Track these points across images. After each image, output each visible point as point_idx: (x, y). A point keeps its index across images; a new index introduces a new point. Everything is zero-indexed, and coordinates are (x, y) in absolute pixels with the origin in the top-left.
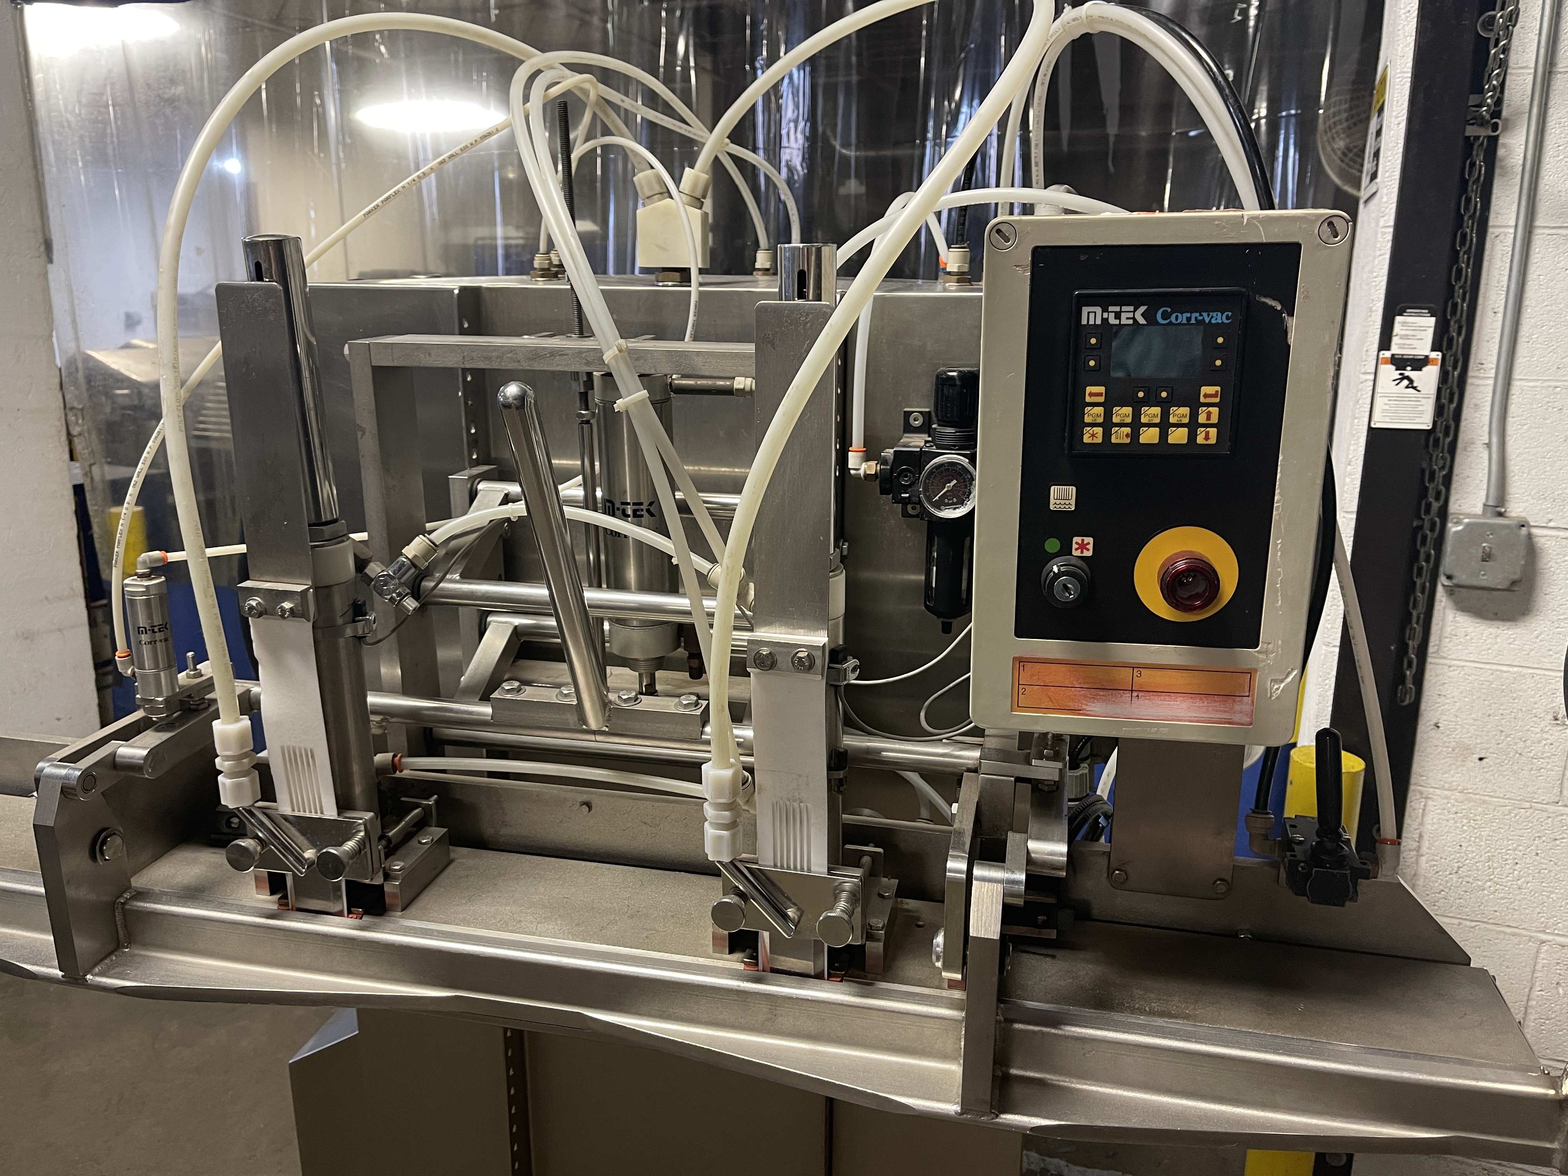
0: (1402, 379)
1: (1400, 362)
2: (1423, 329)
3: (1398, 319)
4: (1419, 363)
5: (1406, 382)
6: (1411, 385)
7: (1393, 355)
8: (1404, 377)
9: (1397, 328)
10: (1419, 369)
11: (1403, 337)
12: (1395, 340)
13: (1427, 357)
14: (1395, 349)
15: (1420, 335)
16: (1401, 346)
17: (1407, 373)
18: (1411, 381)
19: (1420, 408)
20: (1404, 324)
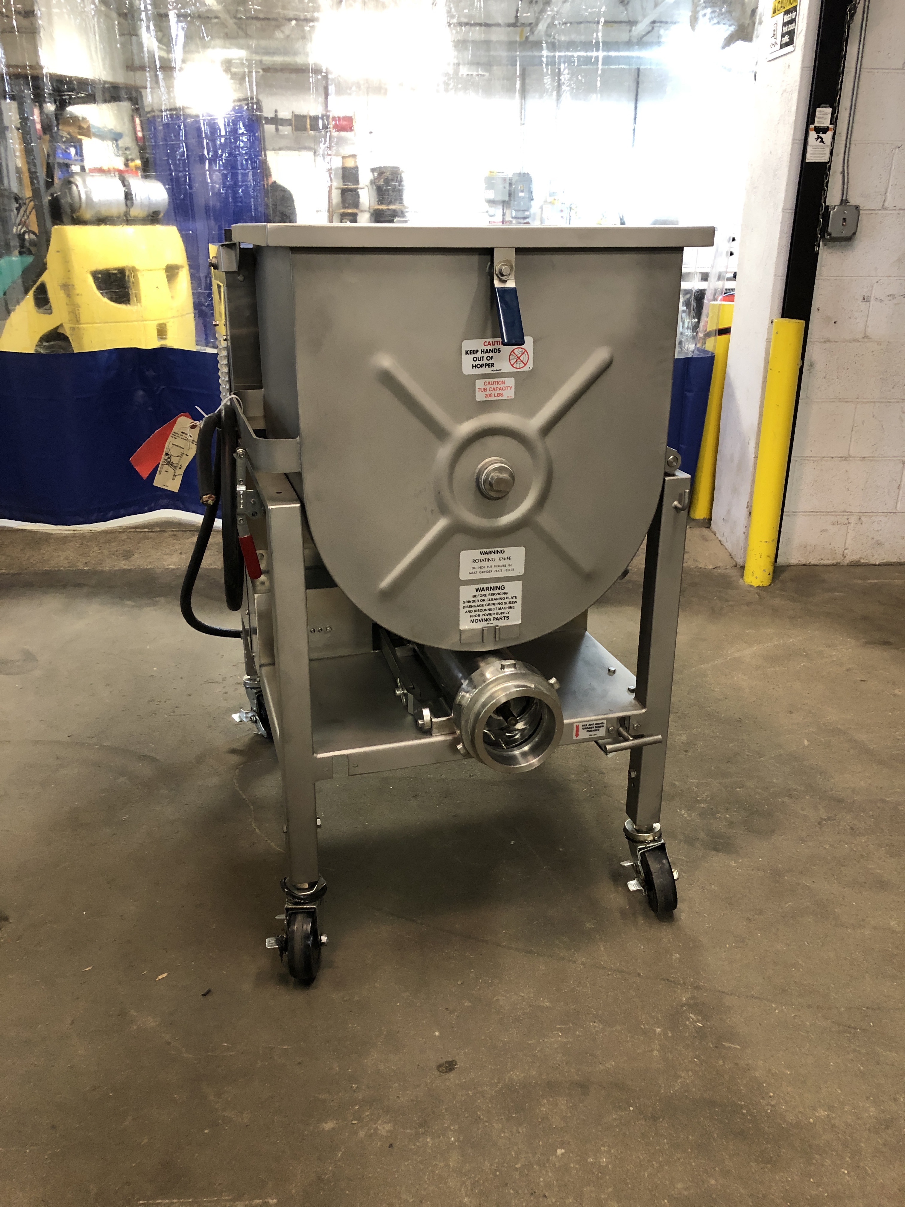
0: (818, 138)
1: (818, 130)
2: (826, 114)
3: (818, 109)
4: (825, 130)
5: (820, 140)
6: (822, 141)
7: (815, 127)
8: (819, 137)
9: (817, 114)
10: (825, 133)
11: (819, 118)
12: (816, 119)
13: (828, 127)
14: (816, 124)
15: (825, 117)
16: (819, 122)
17: (821, 135)
18: (822, 139)
19: (825, 152)
20: (820, 111)
